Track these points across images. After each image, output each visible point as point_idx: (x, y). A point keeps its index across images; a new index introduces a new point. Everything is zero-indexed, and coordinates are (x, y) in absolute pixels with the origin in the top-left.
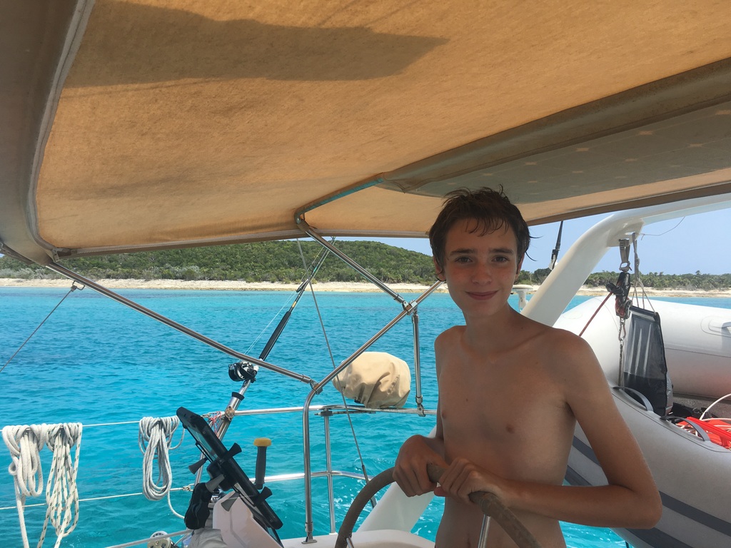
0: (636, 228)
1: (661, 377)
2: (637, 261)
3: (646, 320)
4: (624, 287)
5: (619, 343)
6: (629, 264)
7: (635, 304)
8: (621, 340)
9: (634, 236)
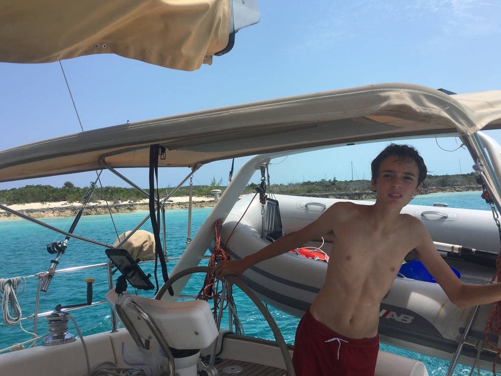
0: (268, 161)
1: (280, 230)
2: (268, 176)
3: (273, 204)
4: (263, 189)
5: (261, 216)
6: (265, 178)
7: (268, 197)
8: (262, 214)
9: (267, 165)
